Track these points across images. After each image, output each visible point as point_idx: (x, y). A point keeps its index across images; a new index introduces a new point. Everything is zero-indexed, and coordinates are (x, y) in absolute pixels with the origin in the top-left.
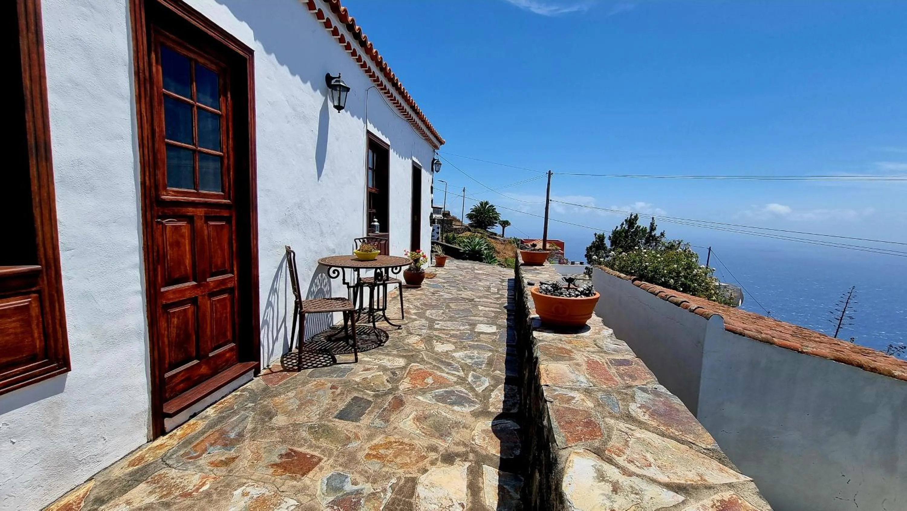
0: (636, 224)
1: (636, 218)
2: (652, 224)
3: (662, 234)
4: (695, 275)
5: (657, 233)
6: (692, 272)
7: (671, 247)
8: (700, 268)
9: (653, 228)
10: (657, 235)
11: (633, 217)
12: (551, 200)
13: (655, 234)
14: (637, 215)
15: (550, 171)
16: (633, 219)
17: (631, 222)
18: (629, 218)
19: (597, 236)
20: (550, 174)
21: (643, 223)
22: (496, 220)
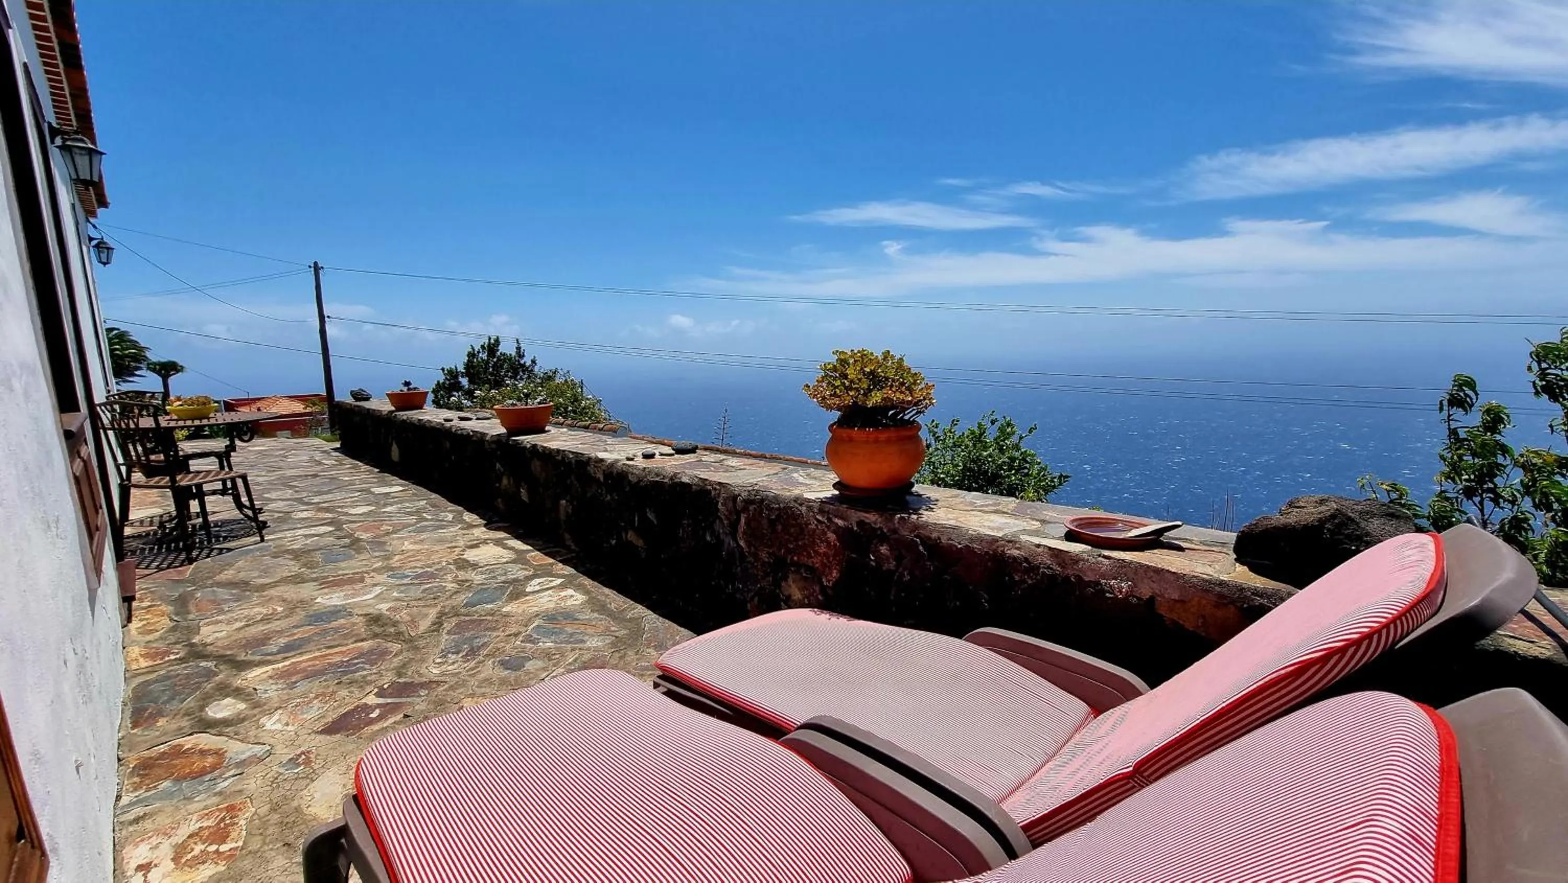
0: (498, 350)
1: (497, 341)
2: (518, 348)
3: (534, 362)
4: (584, 408)
5: (527, 361)
6: (580, 405)
7: (549, 378)
8: (587, 399)
9: (521, 355)
10: (527, 364)
11: (492, 341)
12: (328, 317)
13: (525, 363)
14: (498, 337)
15: (316, 263)
16: (493, 344)
17: (492, 348)
18: (487, 344)
19: (446, 372)
20: (317, 268)
21: (507, 348)
22: (139, 361)
